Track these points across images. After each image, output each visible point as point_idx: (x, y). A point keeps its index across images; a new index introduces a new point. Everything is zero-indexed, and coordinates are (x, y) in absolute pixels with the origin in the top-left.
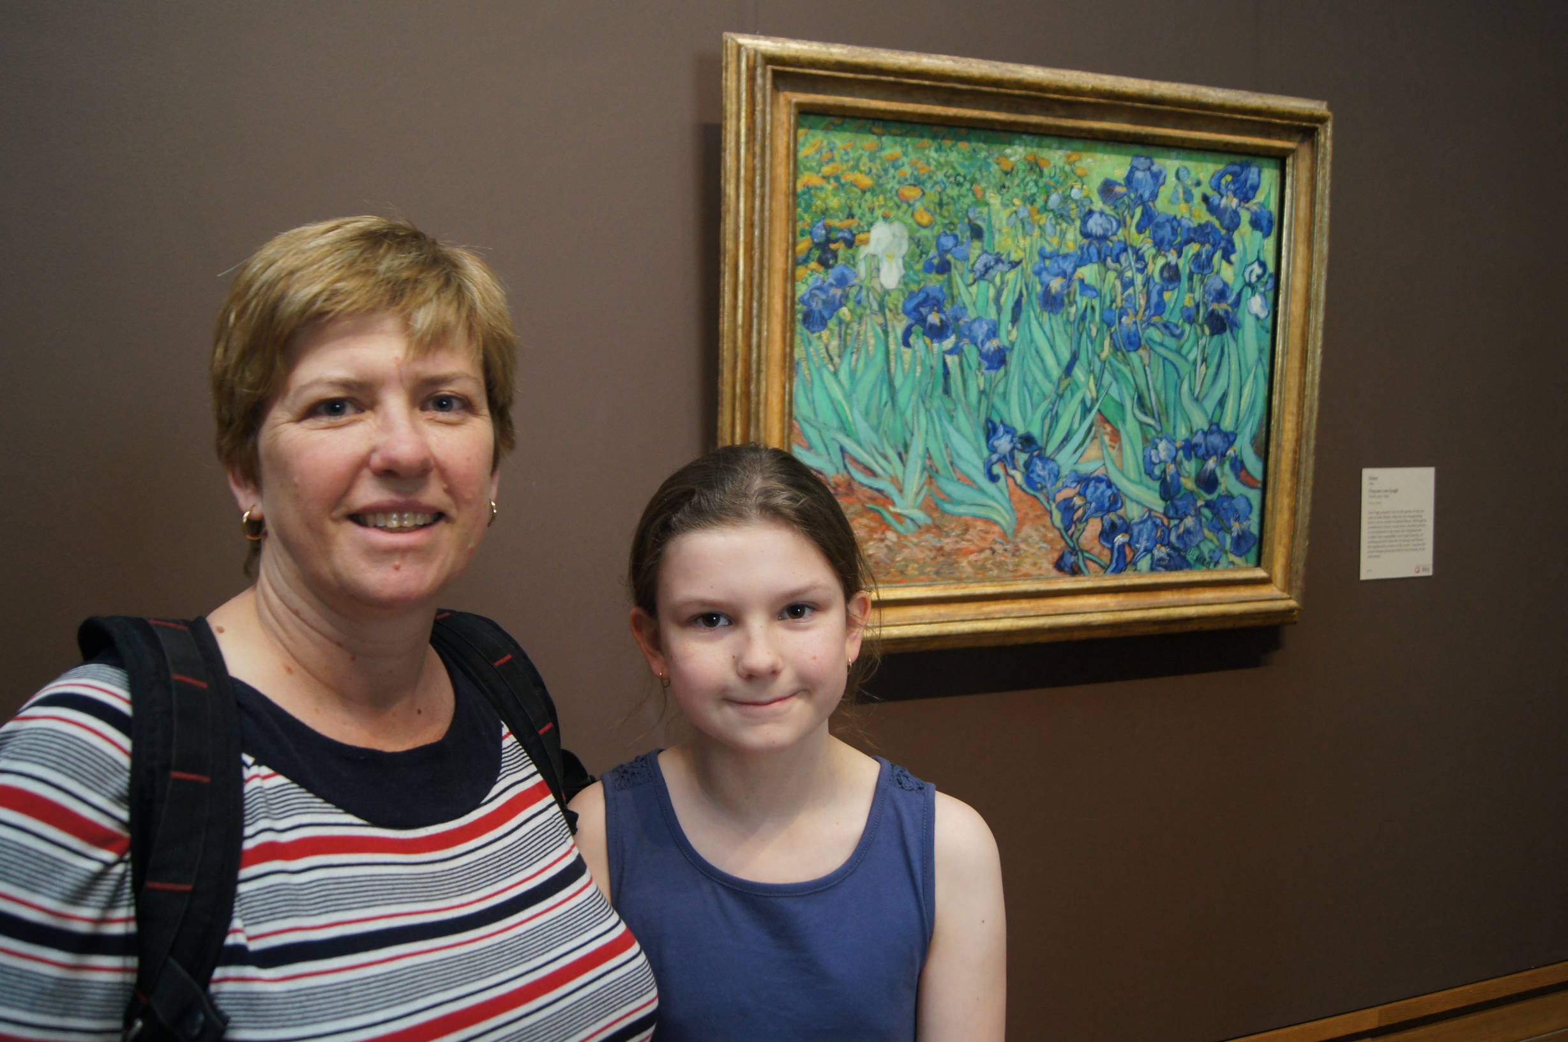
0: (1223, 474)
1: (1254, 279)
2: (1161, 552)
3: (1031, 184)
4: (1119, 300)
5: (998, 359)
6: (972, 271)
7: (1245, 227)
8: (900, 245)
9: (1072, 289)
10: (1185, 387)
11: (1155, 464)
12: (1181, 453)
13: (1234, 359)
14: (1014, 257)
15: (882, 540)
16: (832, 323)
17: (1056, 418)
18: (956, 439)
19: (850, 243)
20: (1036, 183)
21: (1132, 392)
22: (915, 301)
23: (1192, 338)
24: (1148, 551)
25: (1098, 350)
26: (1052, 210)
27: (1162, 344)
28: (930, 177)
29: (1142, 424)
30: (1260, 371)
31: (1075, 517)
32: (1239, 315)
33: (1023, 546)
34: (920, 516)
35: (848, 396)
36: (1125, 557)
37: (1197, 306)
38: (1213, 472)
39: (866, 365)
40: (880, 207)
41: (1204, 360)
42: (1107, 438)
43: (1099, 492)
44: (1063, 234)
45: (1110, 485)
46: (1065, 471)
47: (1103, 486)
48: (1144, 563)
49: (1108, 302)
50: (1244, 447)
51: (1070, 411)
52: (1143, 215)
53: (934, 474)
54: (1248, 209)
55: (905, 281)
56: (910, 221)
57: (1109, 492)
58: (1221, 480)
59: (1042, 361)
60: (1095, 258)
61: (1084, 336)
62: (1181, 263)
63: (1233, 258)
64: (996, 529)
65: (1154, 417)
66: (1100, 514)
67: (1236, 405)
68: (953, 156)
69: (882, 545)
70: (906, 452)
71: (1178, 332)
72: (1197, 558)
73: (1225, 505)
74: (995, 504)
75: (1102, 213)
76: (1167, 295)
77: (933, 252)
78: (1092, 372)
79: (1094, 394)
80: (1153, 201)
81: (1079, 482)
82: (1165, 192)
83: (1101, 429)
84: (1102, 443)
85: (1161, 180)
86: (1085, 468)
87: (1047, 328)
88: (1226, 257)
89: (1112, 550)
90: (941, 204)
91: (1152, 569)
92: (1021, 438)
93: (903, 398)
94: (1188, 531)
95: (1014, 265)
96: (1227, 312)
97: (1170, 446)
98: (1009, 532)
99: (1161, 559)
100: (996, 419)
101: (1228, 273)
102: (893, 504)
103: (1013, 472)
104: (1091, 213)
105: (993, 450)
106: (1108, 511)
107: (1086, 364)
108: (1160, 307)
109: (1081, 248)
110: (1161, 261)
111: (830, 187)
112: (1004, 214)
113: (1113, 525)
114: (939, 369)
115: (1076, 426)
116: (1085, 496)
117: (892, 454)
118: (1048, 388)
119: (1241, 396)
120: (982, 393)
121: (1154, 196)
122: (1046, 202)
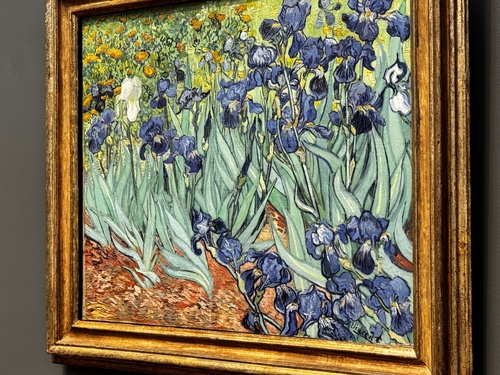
0: (378, 257)
1: (394, 79)
2: (327, 322)
3: (214, 34)
4: (279, 112)
5: (196, 165)
6: (178, 103)
7: (383, 35)
8: (137, 91)
9: (244, 108)
10: (338, 179)
11: (316, 246)
12: (337, 237)
13: (381, 153)
14: (204, 90)
15: (133, 291)
16: (103, 147)
17: (237, 208)
18: (173, 222)
19: (111, 95)
20: (217, 33)
21: (294, 186)
22: (147, 128)
23: (341, 137)
24: (315, 320)
25: (265, 153)
26: (228, 51)
27: (315, 145)
28: (153, 43)
29: (303, 211)
30: (408, 162)
31: (255, 286)
32: (383, 113)
33: (218, 305)
34: (154, 277)
35: (113, 194)
36: (296, 322)
37: (344, 109)
38: (368, 254)
39: (121, 173)
40: (126, 68)
41: (353, 156)
42: (275, 223)
43: (272, 267)
44: (236, 67)
45: (280, 261)
46: (246, 249)
47: (275, 262)
48: (312, 330)
49: (271, 115)
50: (397, 232)
51: (246, 201)
52: (294, 41)
53: (161, 248)
54: (385, 19)
55: (140, 115)
56: (143, 75)
57: (279, 267)
58: (376, 262)
59: (226, 164)
60: (259, 83)
61: (255, 142)
62: (327, 75)
63: (373, 64)
64: (200, 290)
65: (312, 206)
66: (273, 285)
67: (386, 194)
68: (165, 26)
69: (132, 295)
70: (145, 232)
71: (328, 134)
72: (359, 331)
73: (383, 285)
74: (199, 272)
75: (263, 47)
76: (317, 104)
77: (156, 93)
78: (262, 170)
79: (264, 188)
80: (302, 30)
81: (256, 258)
82: (311, 20)
83: (271, 216)
84: (272, 227)
85: (307, 12)
86: (260, 247)
87: (228, 139)
88: (367, 64)
89: (285, 315)
90: (159, 60)
91: (319, 337)
92: (214, 222)
93: (141, 194)
94: (349, 306)
95: (205, 95)
96: (371, 112)
97: (328, 231)
98: (209, 292)
99: (327, 328)
100: (197, 208)
101: (369, 78)
102: (138, 267)
103: (209, 248)
104: (255, 48)
105: (196, 231)
106: (281, 283)
107: (257, 166)
108: (312, 114)
109: (249, 76)
110: (311, 77)
111: (100, 61)
112: (196, 60)
113: (285, 295)
114: (162, 174)
115: (252, 214)
116: (262, 270)
117: (136, 232)
118: (231, 184)
119: (390, 186)
120: (188, 189)
121: (302, 25)
122: (224, 46)
